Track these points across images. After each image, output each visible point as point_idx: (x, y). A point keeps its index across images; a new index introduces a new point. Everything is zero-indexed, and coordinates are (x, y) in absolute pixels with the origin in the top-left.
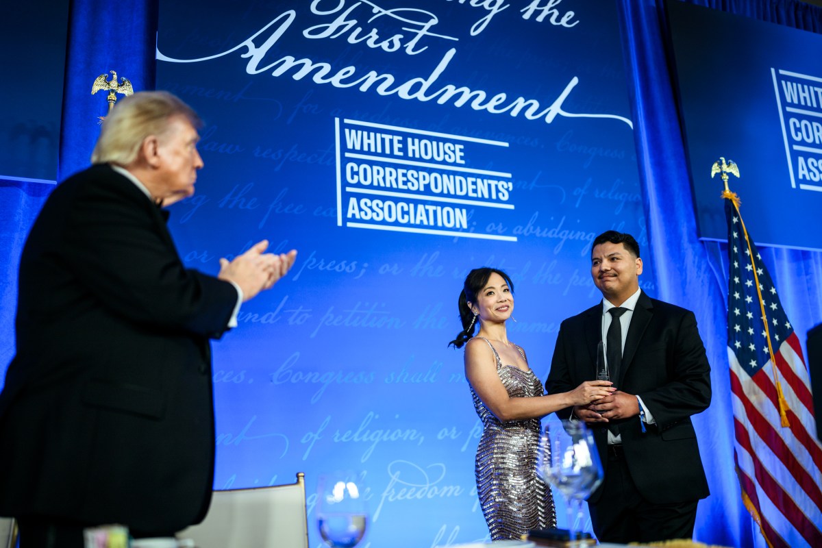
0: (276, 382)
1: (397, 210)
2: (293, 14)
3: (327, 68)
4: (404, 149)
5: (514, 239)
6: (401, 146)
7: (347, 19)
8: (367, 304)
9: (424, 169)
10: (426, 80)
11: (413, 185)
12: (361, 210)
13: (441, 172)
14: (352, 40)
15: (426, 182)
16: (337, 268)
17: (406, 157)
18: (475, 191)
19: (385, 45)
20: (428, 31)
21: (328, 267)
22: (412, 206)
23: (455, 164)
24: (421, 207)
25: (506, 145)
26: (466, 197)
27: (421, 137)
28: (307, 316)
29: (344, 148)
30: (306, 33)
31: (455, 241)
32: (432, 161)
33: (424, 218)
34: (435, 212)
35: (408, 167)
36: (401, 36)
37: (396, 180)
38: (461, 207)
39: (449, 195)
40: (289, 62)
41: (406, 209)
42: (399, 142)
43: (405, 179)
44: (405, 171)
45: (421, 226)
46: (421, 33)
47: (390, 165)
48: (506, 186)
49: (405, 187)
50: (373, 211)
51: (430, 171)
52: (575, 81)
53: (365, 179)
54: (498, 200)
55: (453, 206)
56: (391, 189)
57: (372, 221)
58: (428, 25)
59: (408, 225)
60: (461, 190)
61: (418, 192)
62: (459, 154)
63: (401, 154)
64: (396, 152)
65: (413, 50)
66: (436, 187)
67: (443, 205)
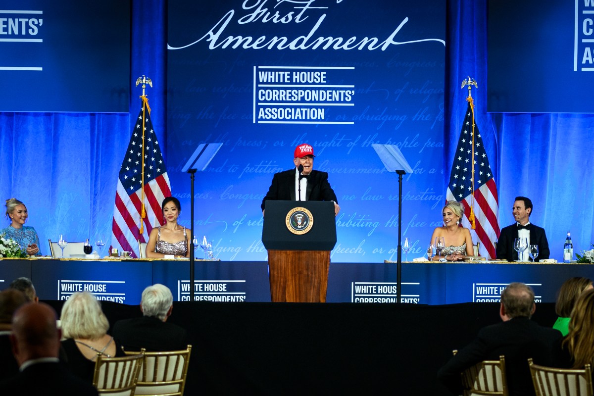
0: (222, 199)
1: (285, 113)
2: (233, 12)
3: (250, 39)
4: (291, 79)
5: (353, 123)
6: (289, 77)
7: (262, 9)
8: (267, 162)
9: (301, 89)
10: (306, 37)
11: (295, 98)
12: (265, 114)
13: (311, 89)
14: (264, 20)
15: (302, 95)
16: (252, 145)
17: (292, 83)
18: (331, 98)
19: (283, 20)
20: (309, 6)
21: (247, 144)
22: (293, 109)
23: (320, 83)
24: (298, 110)
25: (353, 68)
26: (325, 102)
27: (300, 71)
28: (237, 168)
29: (258, 82)
30: (239, 22)
31: (317, 126)
32: (307, 83)
33: (300, 116)
34: (306, 112)
35: (292, 89)
36: (293, 13)
37: (285, 96)
38: (321, 107)
39: (315, 102)
40: (231, 39)
41: (290, 111)
42: (288, 75)
43: (290, 95)
44: (290, 91)
45: (298, 120)
46: (305, 8)
47: (282, 88)
48: (350, 93)
49: (290, 100)
50: (272, 114)
51: (305, 89)
52: (406, 20)
53: (269, 98)
54: (345, 102)
55: (317, 107)
56: (282, 101)
57: (271, 120)
58: (309, 3)
59: (291, 120)
60: (322, 98)
61: (297, 102)
62: (323, 77)
63: (289, 81)
64: (286, 81)
65: (300, 20)
66: (308, 98)
67: (311, 107)
